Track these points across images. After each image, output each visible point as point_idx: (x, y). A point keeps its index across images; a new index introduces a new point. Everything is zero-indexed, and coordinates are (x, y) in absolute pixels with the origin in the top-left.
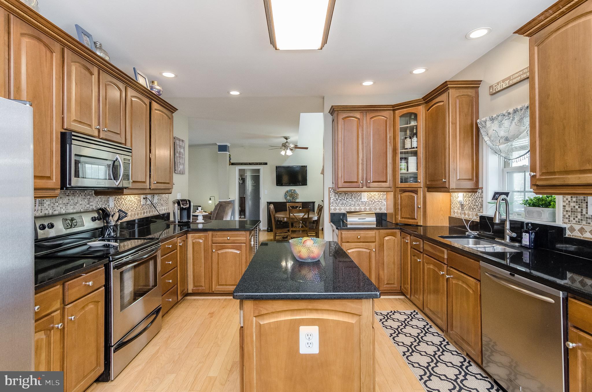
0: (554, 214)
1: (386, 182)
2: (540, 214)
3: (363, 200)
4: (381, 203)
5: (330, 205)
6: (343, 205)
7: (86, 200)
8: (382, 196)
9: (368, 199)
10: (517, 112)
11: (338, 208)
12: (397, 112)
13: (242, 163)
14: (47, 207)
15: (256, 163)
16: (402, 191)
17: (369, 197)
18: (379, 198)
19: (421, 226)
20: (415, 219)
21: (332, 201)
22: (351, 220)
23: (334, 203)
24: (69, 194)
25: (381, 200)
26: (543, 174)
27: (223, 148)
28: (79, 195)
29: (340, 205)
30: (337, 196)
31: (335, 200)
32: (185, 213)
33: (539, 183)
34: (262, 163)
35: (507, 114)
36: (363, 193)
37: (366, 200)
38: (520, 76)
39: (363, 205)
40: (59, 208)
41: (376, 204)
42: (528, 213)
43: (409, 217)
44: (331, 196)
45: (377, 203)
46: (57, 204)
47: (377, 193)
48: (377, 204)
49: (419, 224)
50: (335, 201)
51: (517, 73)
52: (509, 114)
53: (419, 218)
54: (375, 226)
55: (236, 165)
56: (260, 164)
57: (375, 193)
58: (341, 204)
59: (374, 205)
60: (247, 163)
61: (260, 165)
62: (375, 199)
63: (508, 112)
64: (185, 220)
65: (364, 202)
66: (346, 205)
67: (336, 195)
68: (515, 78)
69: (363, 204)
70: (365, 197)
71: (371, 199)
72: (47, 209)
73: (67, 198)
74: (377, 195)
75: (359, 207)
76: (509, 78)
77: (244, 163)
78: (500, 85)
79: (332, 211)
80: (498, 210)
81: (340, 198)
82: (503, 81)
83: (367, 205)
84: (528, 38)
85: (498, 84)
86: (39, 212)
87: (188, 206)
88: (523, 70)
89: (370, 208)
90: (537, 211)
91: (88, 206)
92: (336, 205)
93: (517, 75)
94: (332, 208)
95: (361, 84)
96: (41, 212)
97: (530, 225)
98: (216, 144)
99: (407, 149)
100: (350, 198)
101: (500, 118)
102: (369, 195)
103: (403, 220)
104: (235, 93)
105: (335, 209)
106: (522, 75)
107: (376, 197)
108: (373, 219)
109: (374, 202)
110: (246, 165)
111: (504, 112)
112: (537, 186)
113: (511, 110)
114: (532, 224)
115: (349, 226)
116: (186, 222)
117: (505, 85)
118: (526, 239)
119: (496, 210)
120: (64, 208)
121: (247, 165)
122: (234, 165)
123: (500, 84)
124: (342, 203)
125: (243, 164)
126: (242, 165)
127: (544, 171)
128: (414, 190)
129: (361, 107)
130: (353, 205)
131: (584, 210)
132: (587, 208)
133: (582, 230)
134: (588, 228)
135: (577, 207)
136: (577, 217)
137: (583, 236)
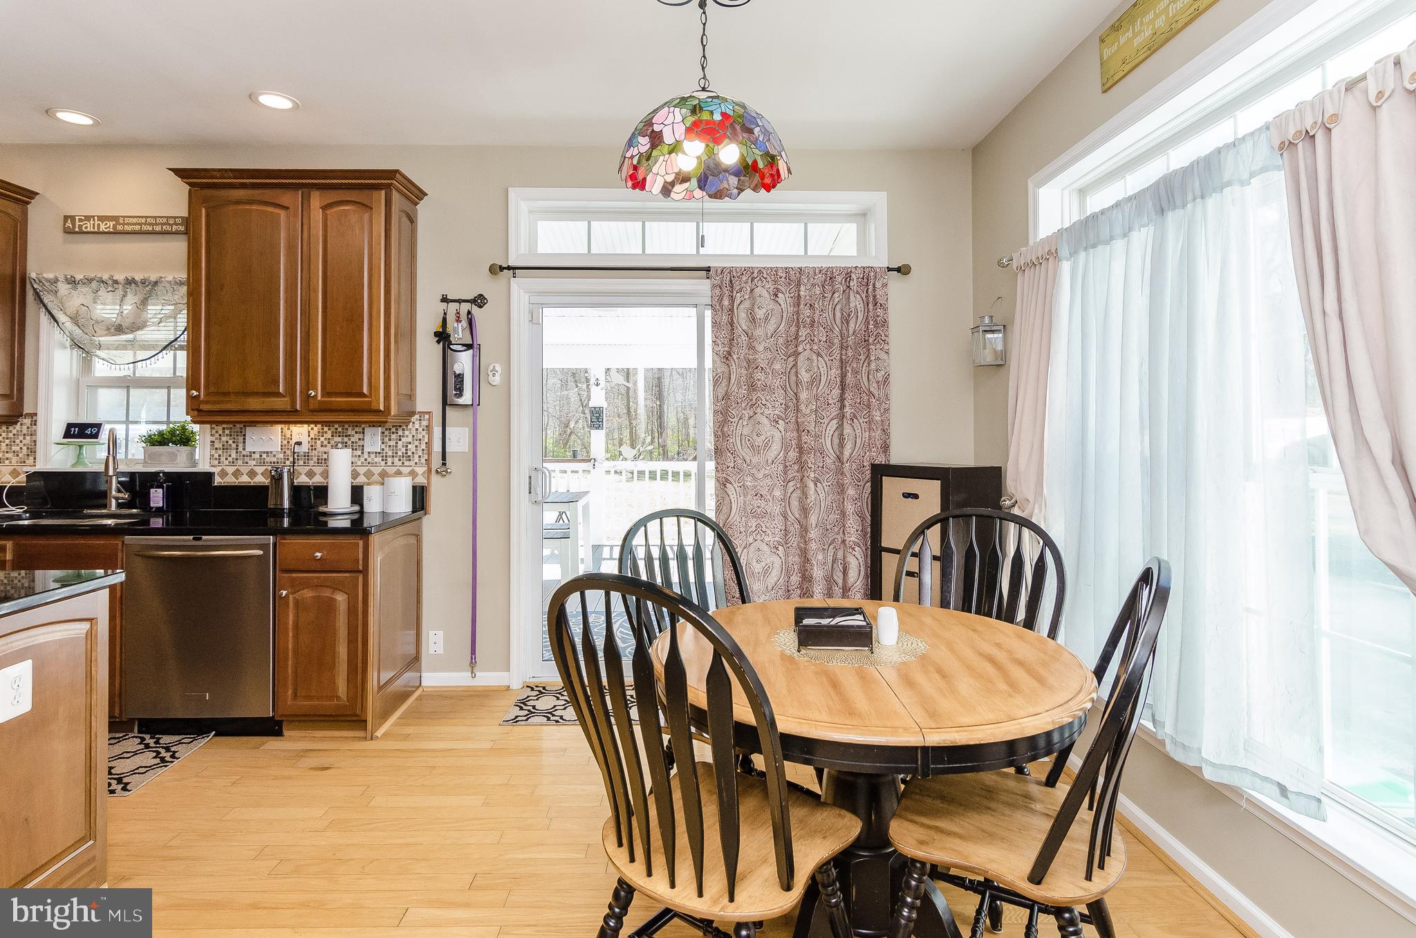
0: (192, 455)
2: (173, 457)
10: (133, 285)
26: (208, 394)
35: (111, 283)
38: (140, 224)
42: (149, 457)
51: (136, 217)
52: (116, 282)
63: (114, 278)
68: (128, 224)
76: (115, 218)
78: (92, 222)
80: (111, 453)
82: (102, 218)
84: (188, 187)
85: (88, 218)
88: (146, 217)
90: (169, 453)
93: (135, 220)
97: (161, 475)
101: (94, 284)
106: (145, 224)
111: (105, 277)
112: (199, 411)
113: (120, 277)
114: (164, 473)
117: (106, 228)
118: (157, 497)
119: (109, 453)
123: (94, 220)
131: (241, 445)
132: (244, 442)
133: (237, 474)
134: (245, 470)
135: (230, 442)
136: (230, 456)
137: (239, 480)
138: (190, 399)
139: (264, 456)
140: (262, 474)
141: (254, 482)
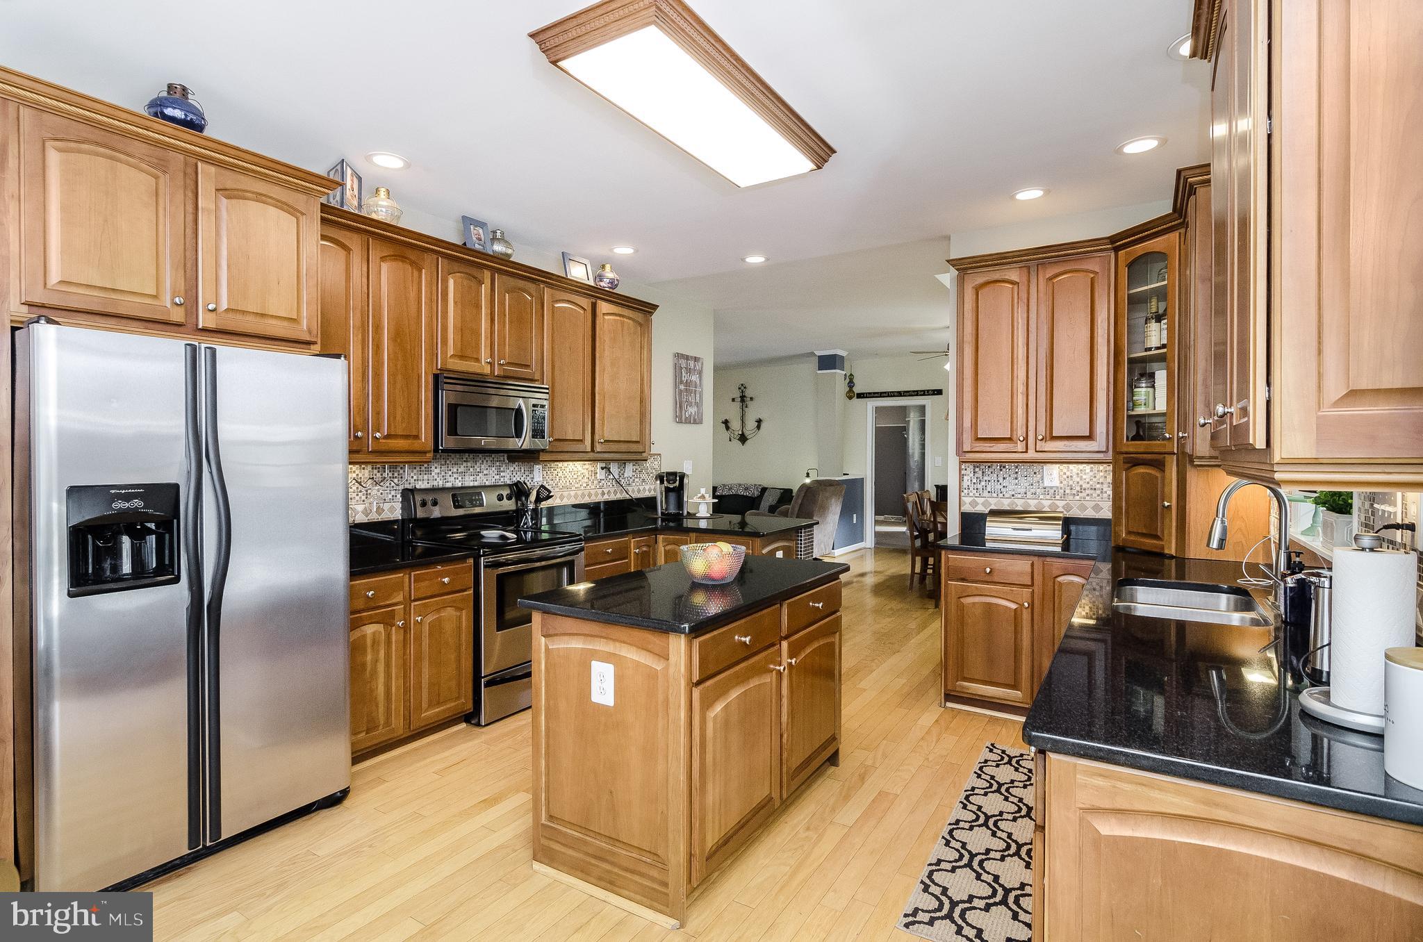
1: (1090, 437)
3: (1047, 483)
4: (1098, 492)
5: (963, 494)
6: (995, 495)
7: (494, 469)
8: (1102, 474)
9: (1061, 482)
11: (980, 500)
12: (1121, 253)
13: (881, 393)
14: (436, 477)
15: (914, 391)
16: (1128, 463)
17: (1065, 476)
18: (1094, 480)
19: (1172, 557)
20: (1156, 537)
21: (966, 483)
23: (971, 489)
24: (467, 458)
25: (1098, 486)
27: (828, 362)
28: (483, 461)
29: (986, 494)
30: (981, 472)
31: (974, 481)
34: (928, 391)
36: (1047, 467)
37: (1056, 483)
39: (1048, 497)
40: (452, 479)
41: (1083, 495)
43: (1144, 531)
44: (963, 472)
45: (1088, 492)
46: (450, 473)
47: (1087, 468)
48: (1088, 495)
49: (1166, 551)
50: (974, 483)
53: (1165, 535)
55: (867, 397)
56: (924, 393)
57: (1081, 467)
58: (989, 492)
59: (1077, 498)
60: (893, 392)
62: (1081, 483)
65: (1051, 488)
66: (1001, 495)
67: (977, 469)
69: (1048, 494)
70: (1053, 475)
71: (1071, 483)
72: (436, 480)
73: (465, 464)
74: (1088, 471)
75: (1036, 501)
77: (886, 393)
79: (967, 508)
81: (986, 478)
83: (1058, 497)
86: (426, 482)
89: (1067, 504)
91: (497, 477)
92: (977, 495)
94: (967, 500)
95: (1013, 197)
96: (428, 483)
98: (813, 354)
99: (1150, 349)
100: (1013, 479)
102: (1065, 470)
103: (1132, 538)
104: (755, 260)
105: (974, 504)
107: (1084, 477)
108: (1054, 533)
109: (1078, 489)
110: (891, 396)
115: (989, 545)
116: (675, 514)
120: (460, 478)
121: (894, 396)
122: (863, 397)
124: (992, 489)
125: (885, 395)
126: (881, 397)
128: (1156, 460)
129: (1021, 253)
130: (1020, 496)
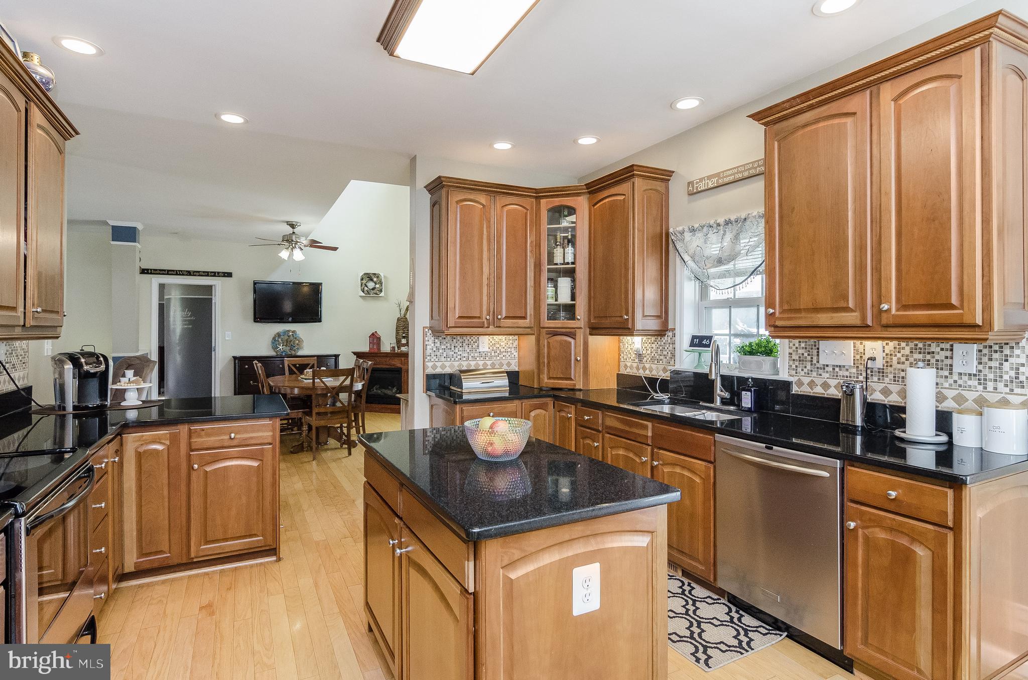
0: (775, 365)
1: (524, 318)
2: (759, 365)
3: (481, 349)
4: (509, 354)
5: (426, 360)
6: (449, 359)
8: (511, 342)
9: (489, 348)
10: (730, 224)
11: (439, 364)
12: (543, 201)
13: (168, 271)
15: (204, 272)
16: (550, 334)
17: (491, 344)
18: (507, 346)
19: (580, 390)
20: (570, 379)
21: (429, 351)
22: (470, 386)
23: (432, 355)
25: (509, 350)
26: (783, 311)
27: (126, 234)
29: (443, 359)
30: (439, 343)
31: (435, 349)
32: (94, 385)
33: (779, 323)
34: (218, 273)
35: (715, 225)
36: (481, 338)
37: (486, 349)
38: (734, 174)
39: (482, 359)
41: (501, 356)
42: (742, 364)
43: (562, 376)
44: (427, 343)
45: (504, 354)
47: (503, 337)
48: (504, 356)
49: (577, 387)
50: (434, 351)
51: (731, 169)
52: (719, 225)
53: (577, 378)
54: (507, 395)
55: (151, 273)
56: (215, 274)
57: (500, 337)
58: (445, 357)
59: (498, 358)
60: (181, 271)
61: (214, 276)
62: (500, 348)
63: (717, 222)
64: (94, 401)
65: (484, 352)
66: (453, 359)
67: (436, 340)
68: (726, 177)
69: (482, 357)
70: (485, 343)
71: (495, 348)
74: (504, 340)
75: (475, 362)
76: (717, 175)
77: (173, 271)
78: (704, 182)
79: (430, 371)
80: (714, 361)
81: (443, 347)
82: (709, 177)
83: (487, 358)
84: (764, 127)
85: (701, 180)
87: (103, 367)
88: (738, 167)
89: (493, 363)
90: (756, 361)
92: (437, 360)
93: (730, 172)
94: (430, 364)
95: (491, 145)
97: (750, 380)
98: (107, 224)
99: (556, 264)
100: (460, 347)
101: (705, 229)
102: (491, 340)
103: (552, 381)
104: (232, 119)
105: (434, 367)
106: (737, 173)
107: (502, 344)
108: (505, 382)
109: (498, 352)
110: (180, 275)
111: (712, 222)
112: (776, 327)
113: (721, 220)
114: (752, 379)
117: (712, 184)
118: (747, 400)
119: (712, 361)
121: (183, 275)
122: (148, 273)
123: (705, 181)
124: (447, 355)
125: (172, 272)
126: (168, 274)
127: (786, 307)
128: (570, 332)
129: (488, 185)
130: (465, 359)
131: (815, 358)
132: (818, 355)
133: (812, 384)
134: (819, 381)
135: (806, 354)
136: (806, 367)
137: (814, 391)
138: (769, 316)
139: (837, 369)
140: (835, 387)
141: (827, 395)
